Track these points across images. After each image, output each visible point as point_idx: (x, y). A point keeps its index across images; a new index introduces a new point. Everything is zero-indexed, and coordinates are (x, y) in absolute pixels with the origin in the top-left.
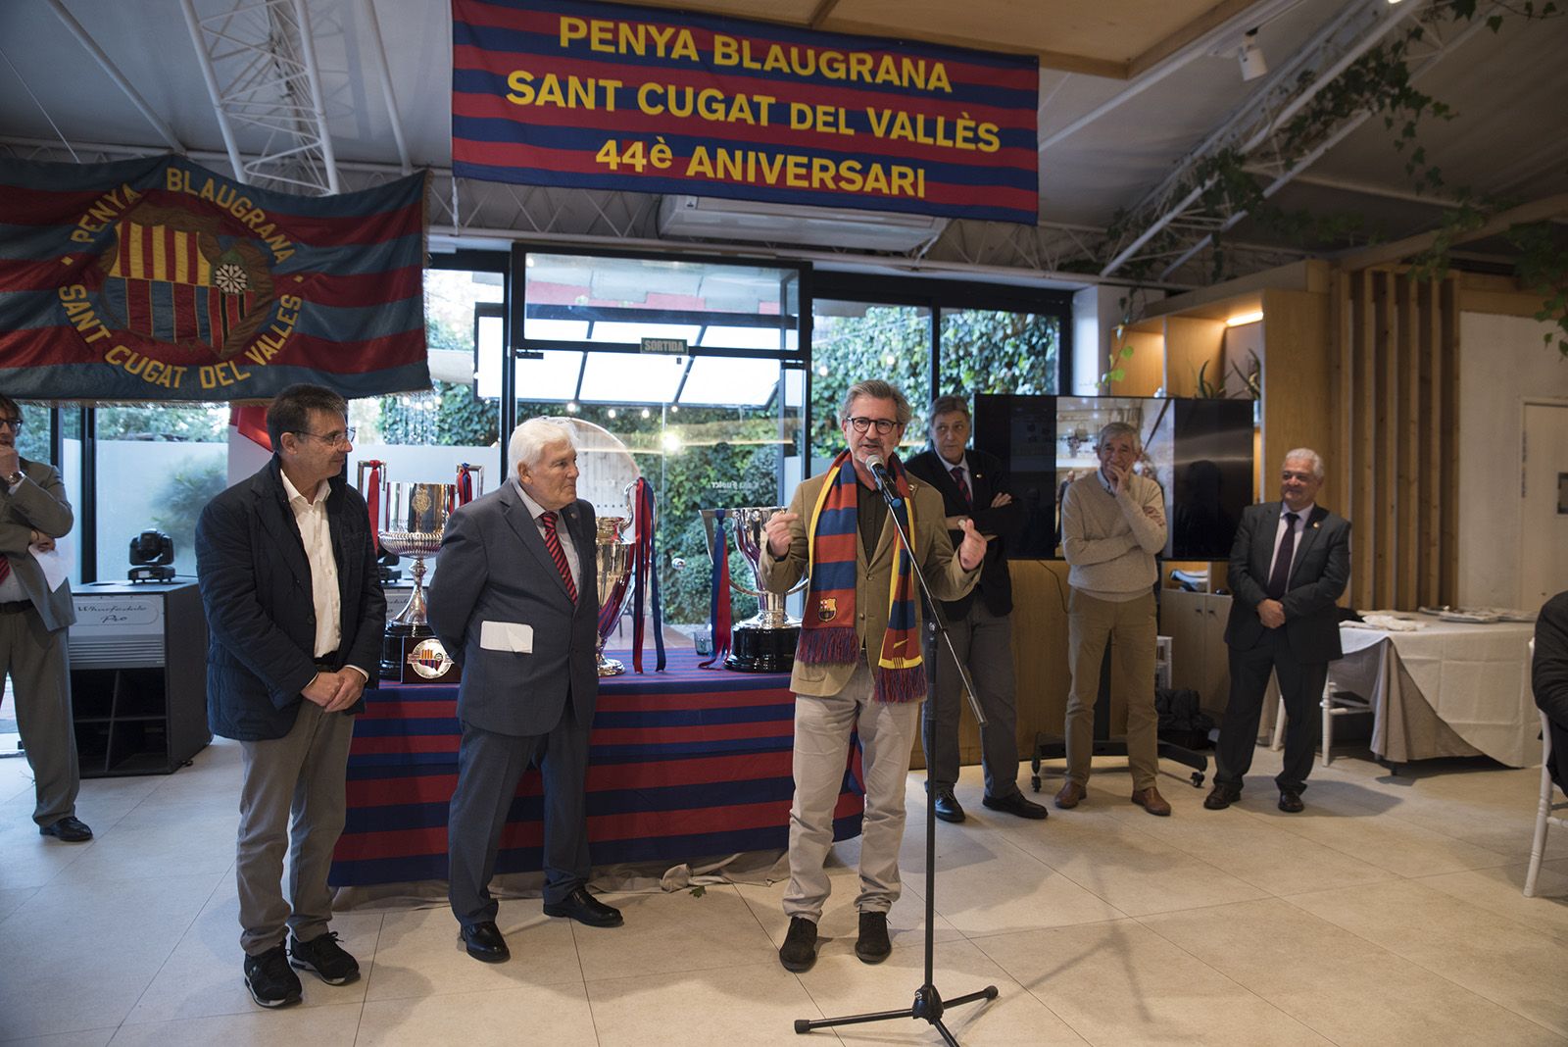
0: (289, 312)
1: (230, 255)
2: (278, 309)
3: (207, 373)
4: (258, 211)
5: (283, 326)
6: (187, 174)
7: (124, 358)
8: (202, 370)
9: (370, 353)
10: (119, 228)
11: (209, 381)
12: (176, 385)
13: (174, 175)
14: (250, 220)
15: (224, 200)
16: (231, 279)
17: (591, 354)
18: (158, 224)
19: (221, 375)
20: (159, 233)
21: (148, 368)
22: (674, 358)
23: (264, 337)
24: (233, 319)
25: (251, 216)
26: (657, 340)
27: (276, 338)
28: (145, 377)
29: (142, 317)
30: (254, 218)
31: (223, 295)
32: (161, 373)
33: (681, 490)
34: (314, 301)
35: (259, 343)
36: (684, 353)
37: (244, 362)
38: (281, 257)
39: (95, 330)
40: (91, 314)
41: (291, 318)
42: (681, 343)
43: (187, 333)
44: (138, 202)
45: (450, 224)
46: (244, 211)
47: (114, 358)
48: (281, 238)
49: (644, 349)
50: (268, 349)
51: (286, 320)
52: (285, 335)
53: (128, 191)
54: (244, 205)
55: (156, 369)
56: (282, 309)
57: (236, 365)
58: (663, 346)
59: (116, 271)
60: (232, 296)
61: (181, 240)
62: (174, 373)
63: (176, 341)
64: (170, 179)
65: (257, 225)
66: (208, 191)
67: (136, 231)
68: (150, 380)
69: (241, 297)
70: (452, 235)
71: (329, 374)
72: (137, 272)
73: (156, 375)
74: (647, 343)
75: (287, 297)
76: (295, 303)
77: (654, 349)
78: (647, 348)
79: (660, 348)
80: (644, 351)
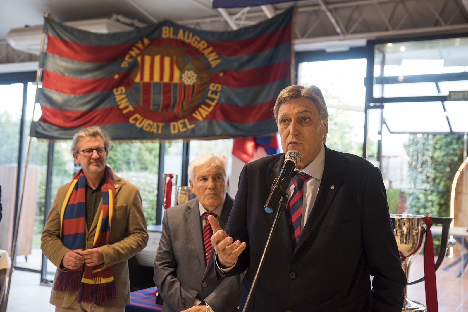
0: (215, 92)
1: (189, 66)
2: (208, 92)
3: (174, 126)
4: (203, 42)
5: (212, 100)
6: (172, 29)
7: (136, 119)
8: (172, 124)
10: (139, 59)
11: (174, 129)
12: (160, 132)
13: (166, 30)
14: (200, 48)
15: (188, 38)
16: (189, 78)
18: (157, 54)
19: (181, 126)
20: (157, 59)
21: (145, 124)
23: (203, 106)
24: (188, 97)
25: (201, 45)
27: (209, 106)
28: (145, 128)
29: (147, 101)
30: (202, 45)
31: (185, 86)
32: (151, 126)
34: (228, 85)
35: (200, 110)
37: (192, 120)
38: (214, 64)
39: (127, 107)
40: (126, 100)
41: (216, 95)
43: (166, 107)
44: (149, 45)
45: (337, 34)
46: (196, 43)
47: (133, 120)
48: (214, 54)
49: (450, 98)
50: (204, 112)
51: (214, 96)
52: (213, 104)
53: (146, 41)
54: (196, 40)
55: (149, 124)
56: (210, 92)
57: (189, 120)
58: (464, 95)
59: (137, 79)
60: (189, 86)
61: (167, 61)
62: (158, 127)
63: (160, 110)
64: (164, 32)
65: (204, 49)
66: (180, 36)
67: (148, 59)
68: (147, 130)
69: (193, 86)
70: (340, 40)
71: (236, 124)
72: (147, 79)
73: (149, 127)
74: (453, 94)
75: (212, 85)
76: (218, 88)
77: (457, 97)
78: (453, 97)
79: (462, 97)
80: (450, 99)
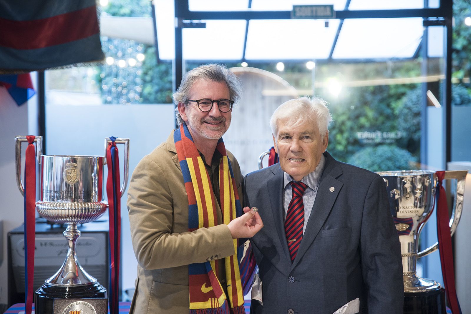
9: (47, 32)
17: (252, 22)
22: (322, 22)
26: (306, 6)
33: (343, 128)
36: (331, 17)
42: (328, 9)
49: (294, 15)
58: (312, 11)
74: (297, 9)
77: (304, 15)
78: (298, 14)
79: (309, 14)
80: (294, 17)
